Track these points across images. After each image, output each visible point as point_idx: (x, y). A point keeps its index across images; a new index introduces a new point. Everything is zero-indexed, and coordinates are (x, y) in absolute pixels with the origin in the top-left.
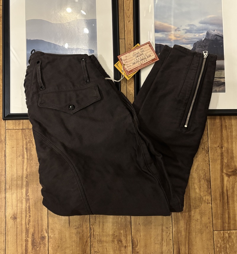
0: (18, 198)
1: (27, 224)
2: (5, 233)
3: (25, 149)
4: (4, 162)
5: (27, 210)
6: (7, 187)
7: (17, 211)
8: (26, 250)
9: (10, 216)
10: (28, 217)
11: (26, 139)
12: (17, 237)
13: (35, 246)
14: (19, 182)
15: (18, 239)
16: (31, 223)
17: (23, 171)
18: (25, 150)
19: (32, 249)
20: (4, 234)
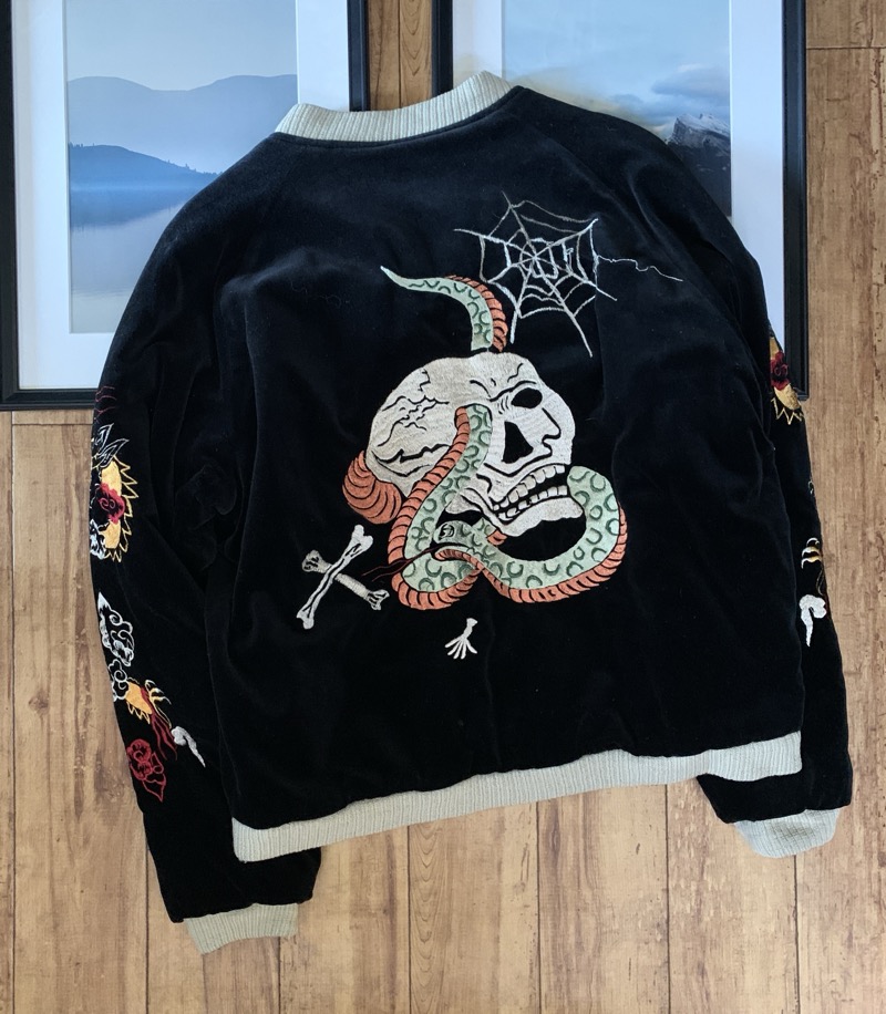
0: (53, 644)
1: (80, 721)
2: (12, 750)
3: (73, 488)
4: (7, 526)
5: (82, 679)
6: (19, 606)
7: (49, 683)
8: (79, 803)
9: (29, 699)
10: (83, 703)
11: (77, 456)
12: (49, 763)
13: (106, 790)
14: (57, 593)
15: (52, 768)
16: (93, 721)
17: (67, 558)
18: (74, 493)
19: (97, 799)
20: (9, 752)
